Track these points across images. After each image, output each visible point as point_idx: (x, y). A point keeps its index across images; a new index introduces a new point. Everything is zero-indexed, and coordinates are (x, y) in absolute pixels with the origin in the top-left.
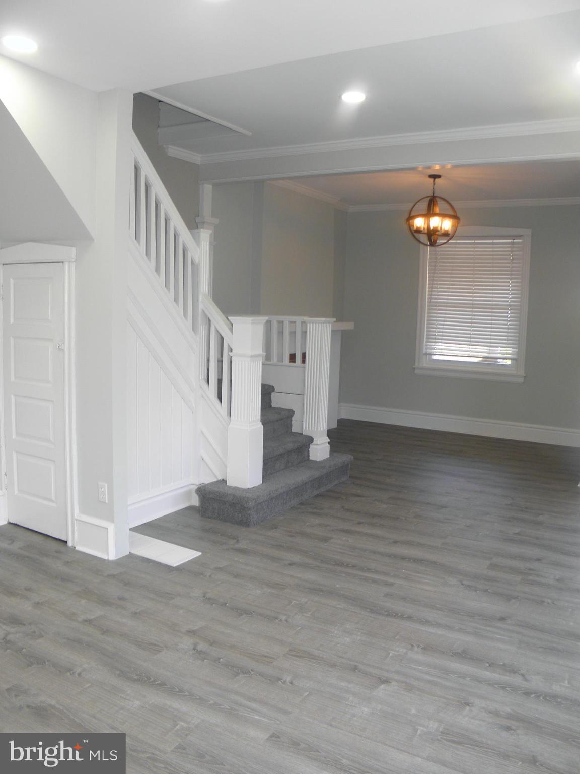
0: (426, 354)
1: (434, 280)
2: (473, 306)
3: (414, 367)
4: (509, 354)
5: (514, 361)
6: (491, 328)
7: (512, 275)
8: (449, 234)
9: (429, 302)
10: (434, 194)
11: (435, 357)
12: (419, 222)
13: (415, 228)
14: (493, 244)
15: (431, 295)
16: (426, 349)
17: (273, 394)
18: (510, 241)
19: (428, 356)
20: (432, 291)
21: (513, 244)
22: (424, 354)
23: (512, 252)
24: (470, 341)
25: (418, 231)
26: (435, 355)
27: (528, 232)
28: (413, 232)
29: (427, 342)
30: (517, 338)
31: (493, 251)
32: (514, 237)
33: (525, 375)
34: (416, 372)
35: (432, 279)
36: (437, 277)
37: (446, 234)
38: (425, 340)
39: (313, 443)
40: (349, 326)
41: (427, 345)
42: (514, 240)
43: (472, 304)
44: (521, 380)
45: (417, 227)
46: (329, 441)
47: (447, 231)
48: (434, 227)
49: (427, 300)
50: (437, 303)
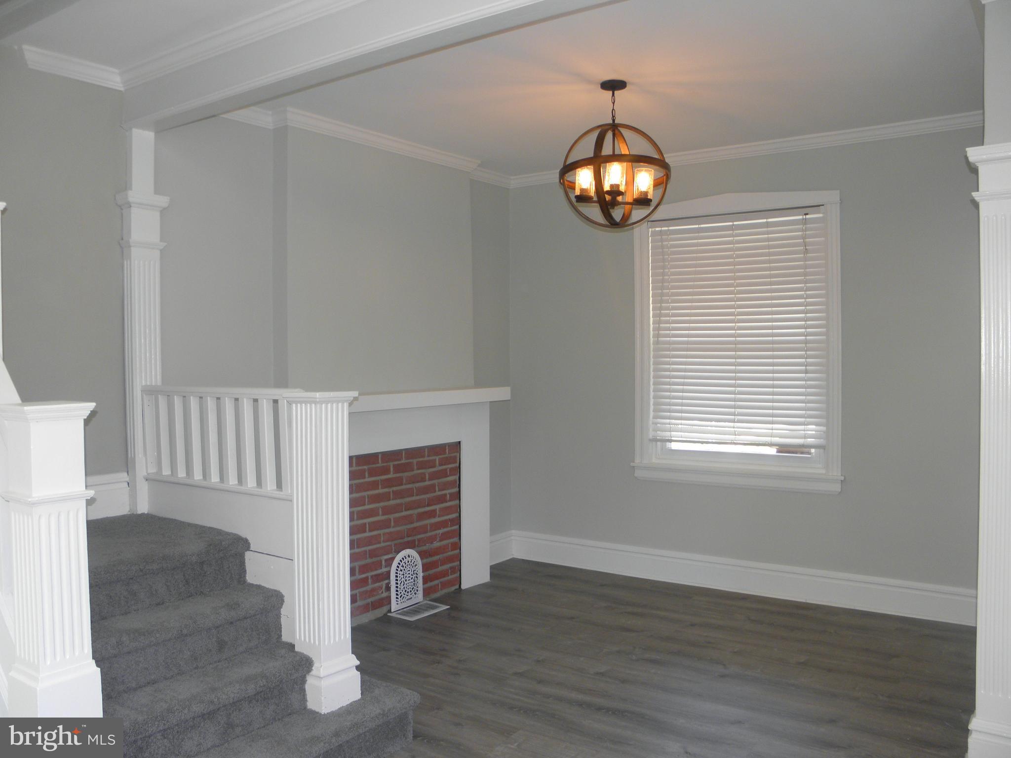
0: (655, 440)
1: (661, 302)
2: (736, 346)
3: (632, 464)
4: (811, 437)
5: (822, 450)
6: (773, 386)
7: (806, 282)
8: (650, 200)
9: (657, 343)
10: (614, 121)
11: (674, 446)
12: (584, 179)
13: (578, 192)
14: (767, 225)
15: (659, 329)
16: (655, 430)
17: (248, 555)
18: (801, 217)
19: (659, 443)
20: (660, 322)
21: (805, 222)
22: (651, 440)
23: (804, 237)
24: (734, 414)
25: (583, 198)
26: (671, 441)
27: (831, 197)
28: (574, 200)
29: (655, 417)
30: (823, 406)
31: (768, 240)
32: (805, 209)
33: (842, 478)
34: (638, 473)
35: (660, 299)
36: (667, 294)
37: (643, 201)
38: (652, 414)
39: (311, 673)
40: (502, 393)
41: (656, 424)
42: (806, 214)
43: (735, 343)
44: (837, 488)
45: (582, 190)
46: (358, 663)
47: (646, 193)
48: (612, 186)
49: (652, 340)
50: (669, 343)
